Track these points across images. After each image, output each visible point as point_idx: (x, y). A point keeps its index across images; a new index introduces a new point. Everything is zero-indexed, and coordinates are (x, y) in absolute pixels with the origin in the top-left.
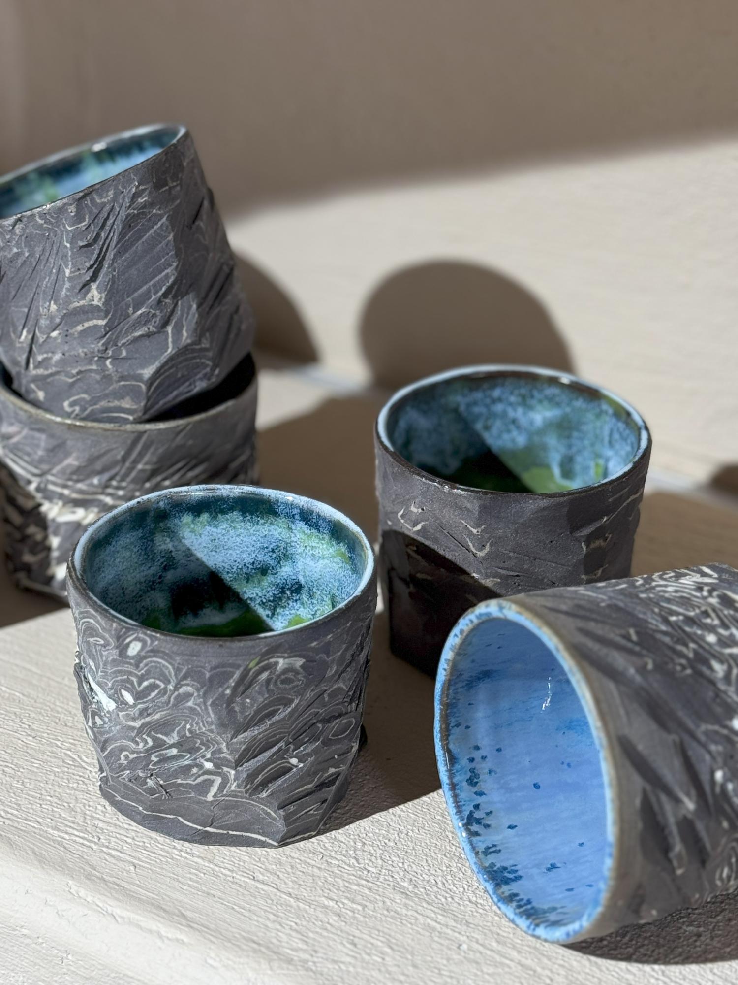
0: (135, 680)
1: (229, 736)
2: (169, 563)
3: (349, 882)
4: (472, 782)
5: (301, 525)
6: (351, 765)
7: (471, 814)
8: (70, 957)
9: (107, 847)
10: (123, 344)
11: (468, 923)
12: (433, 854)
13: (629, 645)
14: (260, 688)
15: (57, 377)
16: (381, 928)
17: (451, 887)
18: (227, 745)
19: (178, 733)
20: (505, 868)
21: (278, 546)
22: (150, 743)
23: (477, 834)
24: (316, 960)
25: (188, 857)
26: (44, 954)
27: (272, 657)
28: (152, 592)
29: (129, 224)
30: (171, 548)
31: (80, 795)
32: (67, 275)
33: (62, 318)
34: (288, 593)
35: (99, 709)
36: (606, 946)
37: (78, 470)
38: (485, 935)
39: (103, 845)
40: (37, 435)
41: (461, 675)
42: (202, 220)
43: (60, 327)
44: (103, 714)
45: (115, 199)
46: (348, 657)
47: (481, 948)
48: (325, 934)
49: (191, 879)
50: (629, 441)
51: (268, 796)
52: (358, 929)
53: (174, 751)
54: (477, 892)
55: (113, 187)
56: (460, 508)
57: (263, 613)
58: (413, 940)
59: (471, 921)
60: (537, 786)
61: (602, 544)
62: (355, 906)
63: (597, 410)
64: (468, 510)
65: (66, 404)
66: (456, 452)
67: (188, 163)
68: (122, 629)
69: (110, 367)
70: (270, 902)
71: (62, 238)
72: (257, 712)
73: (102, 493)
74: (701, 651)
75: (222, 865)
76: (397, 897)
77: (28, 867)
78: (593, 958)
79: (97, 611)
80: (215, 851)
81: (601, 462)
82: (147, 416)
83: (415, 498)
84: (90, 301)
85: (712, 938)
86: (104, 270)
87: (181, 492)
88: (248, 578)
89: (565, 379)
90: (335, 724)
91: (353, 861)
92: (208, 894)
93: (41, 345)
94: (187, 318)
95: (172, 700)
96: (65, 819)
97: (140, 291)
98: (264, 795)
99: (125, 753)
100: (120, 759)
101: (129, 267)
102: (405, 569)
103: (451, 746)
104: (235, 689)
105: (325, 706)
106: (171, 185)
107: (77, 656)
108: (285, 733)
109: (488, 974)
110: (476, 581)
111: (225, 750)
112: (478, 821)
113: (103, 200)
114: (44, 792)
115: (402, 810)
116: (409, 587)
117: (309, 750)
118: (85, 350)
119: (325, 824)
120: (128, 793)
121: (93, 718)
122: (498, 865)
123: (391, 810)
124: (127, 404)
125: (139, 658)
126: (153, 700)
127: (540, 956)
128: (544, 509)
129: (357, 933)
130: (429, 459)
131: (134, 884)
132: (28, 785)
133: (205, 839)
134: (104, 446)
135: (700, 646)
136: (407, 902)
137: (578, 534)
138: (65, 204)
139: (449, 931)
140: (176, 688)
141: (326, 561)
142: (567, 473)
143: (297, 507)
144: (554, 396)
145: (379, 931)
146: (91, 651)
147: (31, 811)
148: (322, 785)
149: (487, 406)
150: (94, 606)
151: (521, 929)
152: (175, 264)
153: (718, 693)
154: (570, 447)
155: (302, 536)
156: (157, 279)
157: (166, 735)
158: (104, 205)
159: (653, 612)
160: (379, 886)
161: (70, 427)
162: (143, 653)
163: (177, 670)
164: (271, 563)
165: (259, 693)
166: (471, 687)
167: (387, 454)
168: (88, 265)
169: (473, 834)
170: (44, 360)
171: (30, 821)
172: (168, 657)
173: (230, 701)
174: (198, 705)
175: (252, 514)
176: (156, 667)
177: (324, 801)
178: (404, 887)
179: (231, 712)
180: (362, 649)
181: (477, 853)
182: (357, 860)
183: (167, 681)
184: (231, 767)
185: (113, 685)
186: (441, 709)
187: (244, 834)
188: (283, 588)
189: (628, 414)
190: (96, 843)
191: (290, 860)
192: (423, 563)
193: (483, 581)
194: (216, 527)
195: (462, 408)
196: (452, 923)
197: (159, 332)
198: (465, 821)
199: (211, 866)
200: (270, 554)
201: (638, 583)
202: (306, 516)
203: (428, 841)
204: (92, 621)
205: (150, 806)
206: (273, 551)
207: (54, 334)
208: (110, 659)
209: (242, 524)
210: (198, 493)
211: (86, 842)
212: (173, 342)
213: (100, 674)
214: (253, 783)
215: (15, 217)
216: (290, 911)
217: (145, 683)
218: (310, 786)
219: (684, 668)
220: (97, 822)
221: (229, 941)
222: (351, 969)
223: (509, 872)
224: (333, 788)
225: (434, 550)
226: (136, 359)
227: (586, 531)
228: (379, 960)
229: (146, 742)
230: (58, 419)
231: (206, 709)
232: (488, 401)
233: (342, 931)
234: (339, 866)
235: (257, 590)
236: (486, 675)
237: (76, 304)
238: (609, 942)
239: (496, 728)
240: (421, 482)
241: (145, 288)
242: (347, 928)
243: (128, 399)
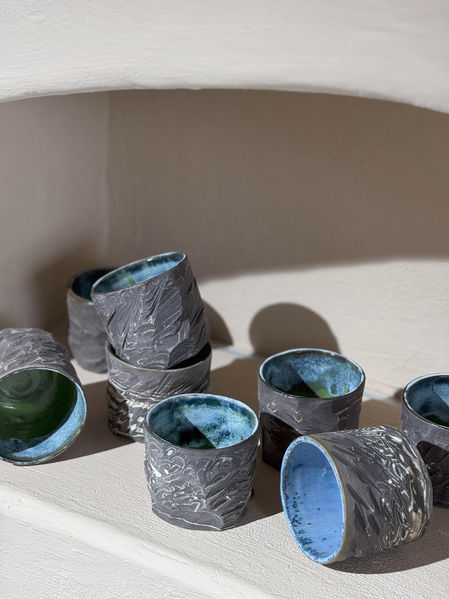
0: (170, 465)
1: (204, 486)
2: (179, 423)
3: (248, 544)
4: (294, 506)
5: (230, 409)
6: (249, 500)
7: (294, 518)
8: (143, 570)
9: (156, 530)
10: (161, 339)
11: (292, 559)
12: (280, 535)
13: (351, 452)
14: (216, 468)
15: (135, 351)
16: (260, 560)
17: (286, 546)
18: (203, 490)
19: (185, 485)
20: (307, 539)
21: (221, 418)
22: (174, 489)
23: (296, 526)
24: (236, 570)
25: (187, 534)
26: (133, 569)
27: (221, 457)
28: (172, 434)
29: (164, 293)
30: (180, 418)
31: (145, 512)
32: (141, 312)
33: (138, 329)
34: (224, 436)
35: (154, 477)
36: (344, 567)
37: (141, 388)
38: (299, 562)
39: (155, 530)
40: (126, 373)
41: (290, 465)
42: (192, 291)
43: (137, 332)
44: (156, 479)
45: (160, 284)
46: (249, 458)
47: (297, 567)
48: (239, 561)
49: (188, 542)
50: (357, 379)
51: (217, 511)
52: (251, 560)
53: (183, 493)
54: (296, 548)
55: (159, 279)
56: (291, 404)
57: (214, 443)
58: (272, 564)
59: (294, 558)
60: (319, 509)
61: (346, 418)
62: (250, 552)
63: (346, 366)
64: (294, 404)
65: (138, 362)
66: (290, 383)
67: (187, 269)
68: (166, 445)
69: (156, 347)
70: (218, 550)
71: (140, 298)
72: (215, 477)
73: (151, 397)
74: (377, 455)
75: (200, 537)
76: (266, 550)
77: (127, 537)
78: (339, 571)
79: (156, 439)
80: (197, 532)
81: (347, 387)
82: (169, 367)
83: (274, 400)
84: (149, 322)
85: (383, 565)
86: (155, 310)
87: (184, 396)
88: (209, 430)
89: (333, 353)
90: (243, 484)
91: (249, 536)
92: (195, 547)
93: (129, 339)
94: (185, 329)
95: (183, 472)
96: (139, 520)
97: (168, 319)
98: (216, 510)
99: (164, 494)
100: (162, 496)
101: (164, 310)
102: (269, 427)
103: (287, 493)
104: (207, 468)
105: (240, 476)
106: (181, 278)
107: (145, 457)
108: (224, 486)
109: (299, 576)
110: (297, 432)
111: (202, 492)
112: (297, 521)
113: (155, 284)
114: (131, 510)
115: (268, 519)
116: (271, 434)
117: (233, 493)
118: (147, 341)
119: (238, 523)
120: (164, 510)
121: (152, 481)
122: (304, 537)
123: (263, 519)
124: (162, 362)
125: (172, 456)
126: (176, 472)
127: (319, 570)
128: (323, 404)
129: (251, 561)
130: (279, 385)
131: (167, 543)
132: (124, 508)
133: (193, 528)
134: (153, 378)
135: (377, 453)
136: (270, 551)
137: (336, 414)
138: (141, 286)
139: (285, 561)
140: (185, 468)
141: (240, 423)
142: (334, 391)
143: (229, 402)
144: (329, 360)
145: (259, 561)
146: (153, 454)
147: (126, 517)
148: (238, 507)
149: (302, 364)
150: (155, 437)
151: (312, 560)
152: (182, 308)
153: (383, 470)
154: (335, 381)
155: (230, 414)
156: (175, 314)
157: (180, 486)
158: (156, 286)
159: (361, 441)
160: (259, 545)
161: (139, 370)
162: (173, 455)
163: (186, 461)
164: (218, 424)
165: (216, 470)
166: (295, 470)
167: (264, 383)
168: (149, 308)
169: (294, 526)
170: (130, 344)
171: (126, 520)
172: (183, 456)
173: (205, 473)
174: (193, 474)
175: (211, 405)
176: (178, 460)
177: (238, 514)
178: (269, 546)
179: (205, 477)
180: (254, 455)
181: (296, 533)
182: (251, 536)
183: (182, 465)
184: (204, 499)
185: (161, 467)
186: (283, 478)
187: (208, 526)
188: (222, 434)
189: (357, 368)
190: (152, 529)
191: (225, 536)
192: (277, 425)
193: (300, 432)
194: (197, 410)
195: (293, 365)
196: (286, 559)
197: (175, 334)
198: (292, 521)
199: (196, 537)
200: (218, 420)
201: (356, 431)
202: (232, 406)
203: (277, 530)
204: (154, 443)
205: (173, 515)
206: (219, 419)
207: (135, 335)
208: (160, 457)
209: (207, 409)
210: (190, 397)
211: (148, 528)
212: (180, 338)
213: (156, 463)
214: (212, 505)
215: (122, 290)
216: (226, 553)
217: (174, 466)
218: (233, 507)
219: (371, 461)
220: (151, 521)
221: (203, 563)
222: (249, 573)
223: (308, 540)
224: (242, 509)
225: (281, 420)
226: (166, 344)
227: (339, 413)
228: (260, 570)
229: (172, 489)
230: (135, 367)
231: (196, 476)
232: (303, 362)
233: (245, 561)
234: (244, 538)
235: (212, 435)
236: (300, 465)
237: (144, 323)
238: (345, 566)
239: (304, 486)
240: (276, 394)
241: (170, 317)
242: (247, 560)
243: (162, 360)
